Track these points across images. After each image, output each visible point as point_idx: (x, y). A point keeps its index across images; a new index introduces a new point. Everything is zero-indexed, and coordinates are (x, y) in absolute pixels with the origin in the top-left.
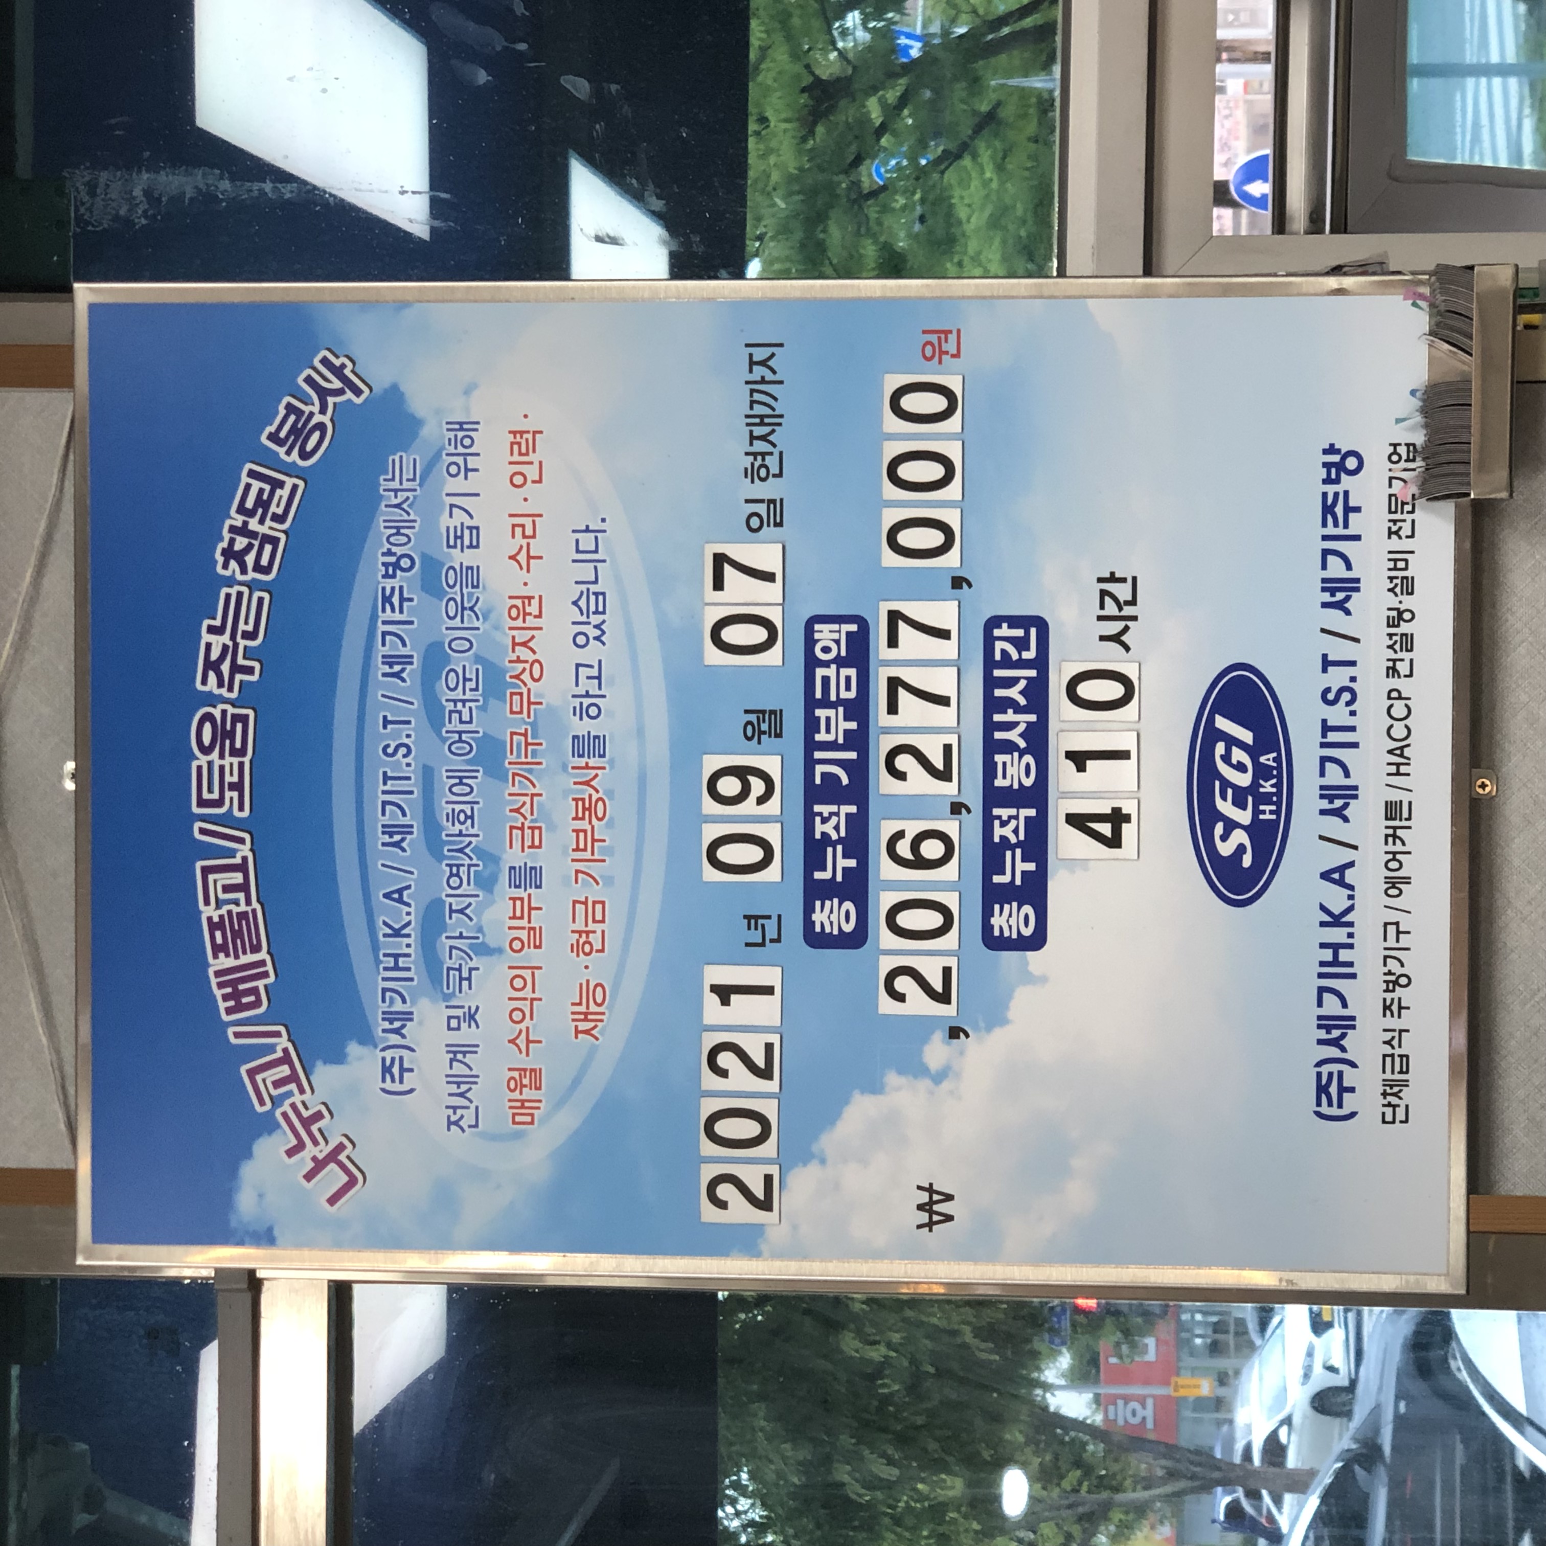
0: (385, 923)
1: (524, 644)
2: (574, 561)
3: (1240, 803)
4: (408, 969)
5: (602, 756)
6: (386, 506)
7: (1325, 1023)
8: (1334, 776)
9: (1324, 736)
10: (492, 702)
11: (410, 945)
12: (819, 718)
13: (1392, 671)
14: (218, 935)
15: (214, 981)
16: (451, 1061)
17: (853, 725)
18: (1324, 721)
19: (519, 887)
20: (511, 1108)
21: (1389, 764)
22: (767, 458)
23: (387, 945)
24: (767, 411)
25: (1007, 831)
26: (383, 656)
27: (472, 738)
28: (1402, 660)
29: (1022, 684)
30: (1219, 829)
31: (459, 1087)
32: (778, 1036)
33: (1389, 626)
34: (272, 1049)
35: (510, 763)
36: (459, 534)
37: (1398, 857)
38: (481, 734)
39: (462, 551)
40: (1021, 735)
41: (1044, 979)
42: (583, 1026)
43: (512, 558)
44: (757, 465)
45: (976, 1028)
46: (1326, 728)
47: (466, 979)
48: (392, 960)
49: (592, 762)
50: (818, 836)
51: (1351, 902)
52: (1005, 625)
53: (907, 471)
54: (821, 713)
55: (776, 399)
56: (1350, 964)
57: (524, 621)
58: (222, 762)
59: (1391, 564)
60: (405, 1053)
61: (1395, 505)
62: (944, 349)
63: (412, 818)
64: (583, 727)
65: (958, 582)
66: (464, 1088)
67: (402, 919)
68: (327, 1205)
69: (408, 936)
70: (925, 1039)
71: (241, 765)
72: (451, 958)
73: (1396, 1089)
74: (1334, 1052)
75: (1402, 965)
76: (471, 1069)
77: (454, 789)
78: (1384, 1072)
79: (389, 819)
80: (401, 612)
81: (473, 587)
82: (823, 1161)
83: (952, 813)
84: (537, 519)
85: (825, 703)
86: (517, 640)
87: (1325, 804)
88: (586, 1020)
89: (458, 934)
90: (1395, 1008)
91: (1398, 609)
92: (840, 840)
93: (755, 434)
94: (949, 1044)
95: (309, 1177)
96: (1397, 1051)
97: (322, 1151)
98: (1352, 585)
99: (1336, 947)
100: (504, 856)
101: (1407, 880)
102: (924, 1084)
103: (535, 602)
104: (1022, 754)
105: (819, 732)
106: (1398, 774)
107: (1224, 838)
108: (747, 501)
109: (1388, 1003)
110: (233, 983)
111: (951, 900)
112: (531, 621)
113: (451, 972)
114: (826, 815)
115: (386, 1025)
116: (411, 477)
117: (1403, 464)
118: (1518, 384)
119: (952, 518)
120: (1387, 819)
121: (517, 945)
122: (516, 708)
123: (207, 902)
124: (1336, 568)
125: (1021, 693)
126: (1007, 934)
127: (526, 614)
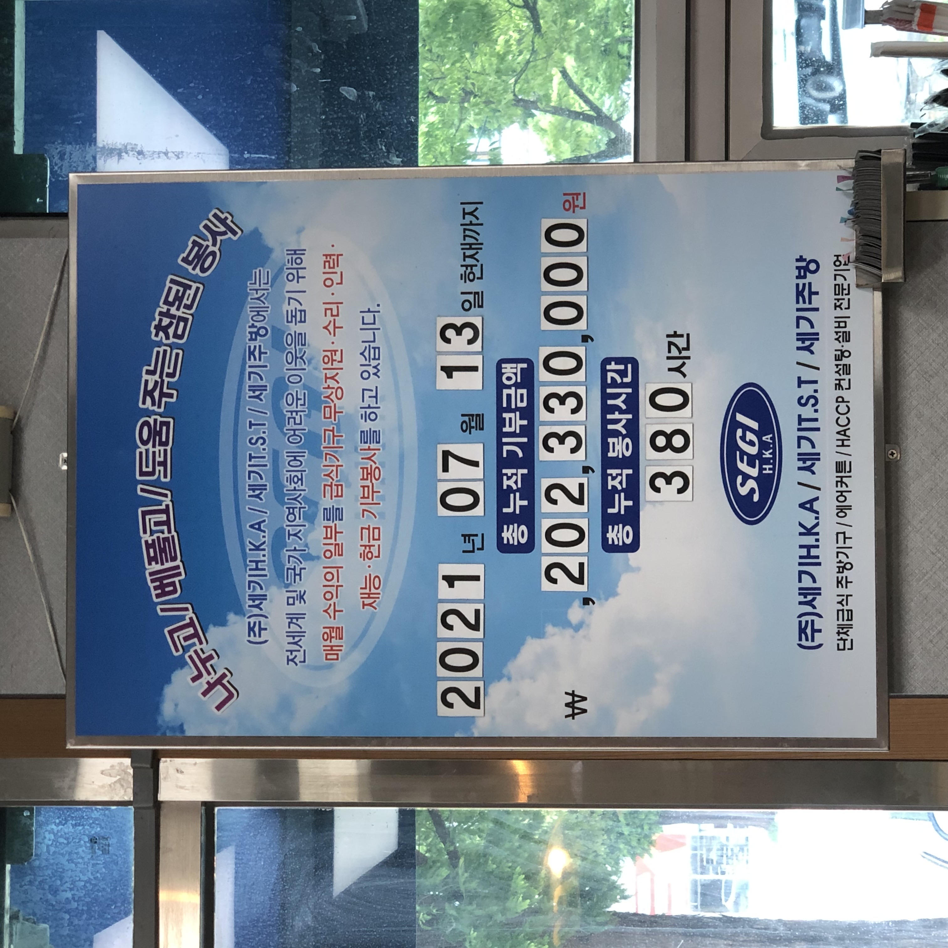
0: (250, 543)
1: (332, 378)
2: (361, 329)
3: (751, 464)
4: (264, 570)
5: (379, 442)
6: (251, 299)
7: (803, 592)
8: (806, 447)
9: (800, 424)
10: (313, 412)
11: (265, 556)
12: (505, 418)
13: (838, 386)
14: (151, 551)
15: (149, 579)
16: (289, 623)
17: (525, 422)
18: (800, 416)
19: (329, 520)
20: (324, 650)
21: (837, 440)
22: (474, 268)
23: (252, 555)
24: (473, 241)
25: (616, 483)
26: (249, 386)
27: (302, 433)
28: (844, 380)
29: (624, 396)
30: (739, 479)
31: (294, 639)
32: (483, 605)
33: (836, 360)
34: (183, 618)
35: (324, 448)
36: (294, 314)
37: (844, 494)
38: (306, 431)
39: (296, 324)
40: (623, 427)
41: (638, 569)
42: (367, 601)
43: (326, 328)
44: (467, 272)
45: (599, 599)
46: (801, 420)
47: (298, 575)
48: (254, 564)
49: (372, 446)
50: (505, 487)
51: (817, 521)
52: (613, 363)
53: (555, 275)
54: (506, 415)
55: (478, 234)
56: (817, 557)
57: (332, 365)
58: (154, 450)
59: (837, 325)
60: (262, 619)
61: (839, 290)
62: (576, 204)
63: (266, 481)
64: (367, 426)
65: (586, 338)
66: (297, 639)
67: (260, 540)
68: (216, 711)
69: (264, 550)
70: (569, 605)
71: (165, 451)
72: (289, 562)
73: (845, 630)
74: (809, 609)
75: (848, 557)
76: (301, 628)
77: (291, 463)
78: (838, 620)
79: (254, 481)
80: (260, 360)
81: (302, 345)
82: (509, 679)
83: (583, 473)
84: (339, 305)
85: (509, 409)
86: (328, 376)
87: (801, 464)
88: (369, 598)
89: (293, 548)
90: (844, 582)
91: (841, 350)
92: (518, 490)
93: (467, 254)
94: (583, 608)
95: (205, 694)
96: (846, 608)
97: (213, 678)
98: (815, 337)
99: (809, 548)
100: (321, 502)
101: (849, 507)
102: (570, 632)
103: (338, 354)
104: (624, 437)
105: (505, 426)
106: (843, 445)
107: (743, 485)
108: (462, 293)
109: (840, 579)
110: (160, 579)
111: (583, 523)
112: (336, 365)
113: (290, 571)
114: (509, 475)
115: (251, 603)
116: (266, 282)
117: (842, 267)
118: (907, 222)
119: (582, 301)
120: (837, 472)
121: (328, 554)
122: (328, 415)
123: (145, 532)
124: (805, 327)
125: (623, 402)
126: (616, 543)
127: (333, 360)
